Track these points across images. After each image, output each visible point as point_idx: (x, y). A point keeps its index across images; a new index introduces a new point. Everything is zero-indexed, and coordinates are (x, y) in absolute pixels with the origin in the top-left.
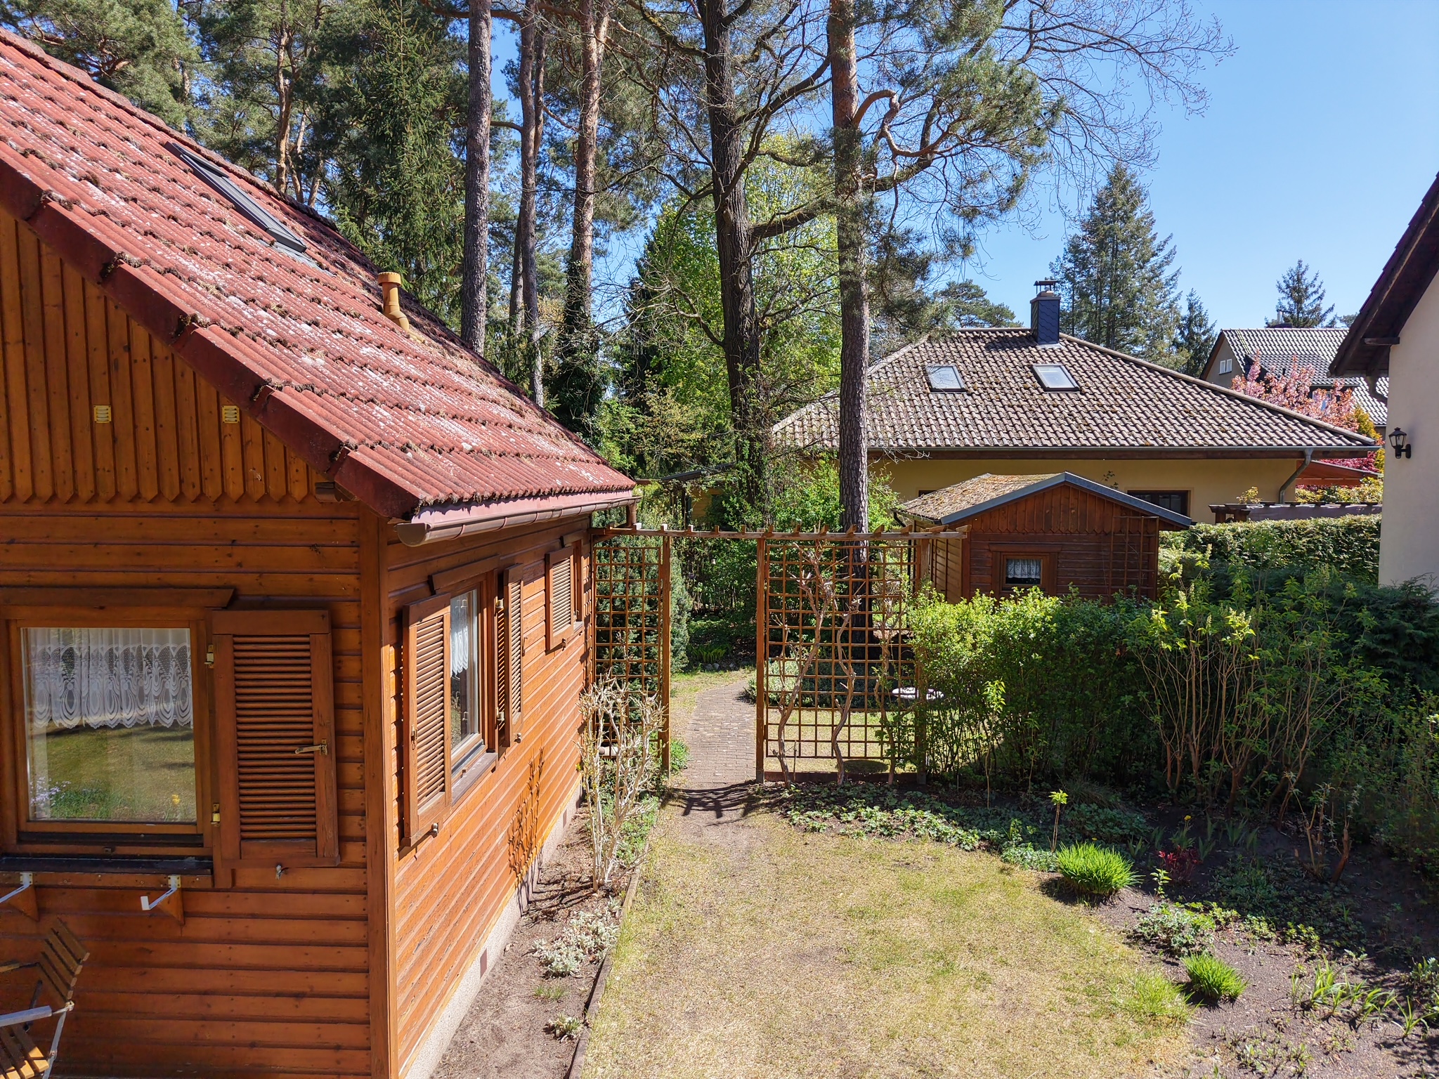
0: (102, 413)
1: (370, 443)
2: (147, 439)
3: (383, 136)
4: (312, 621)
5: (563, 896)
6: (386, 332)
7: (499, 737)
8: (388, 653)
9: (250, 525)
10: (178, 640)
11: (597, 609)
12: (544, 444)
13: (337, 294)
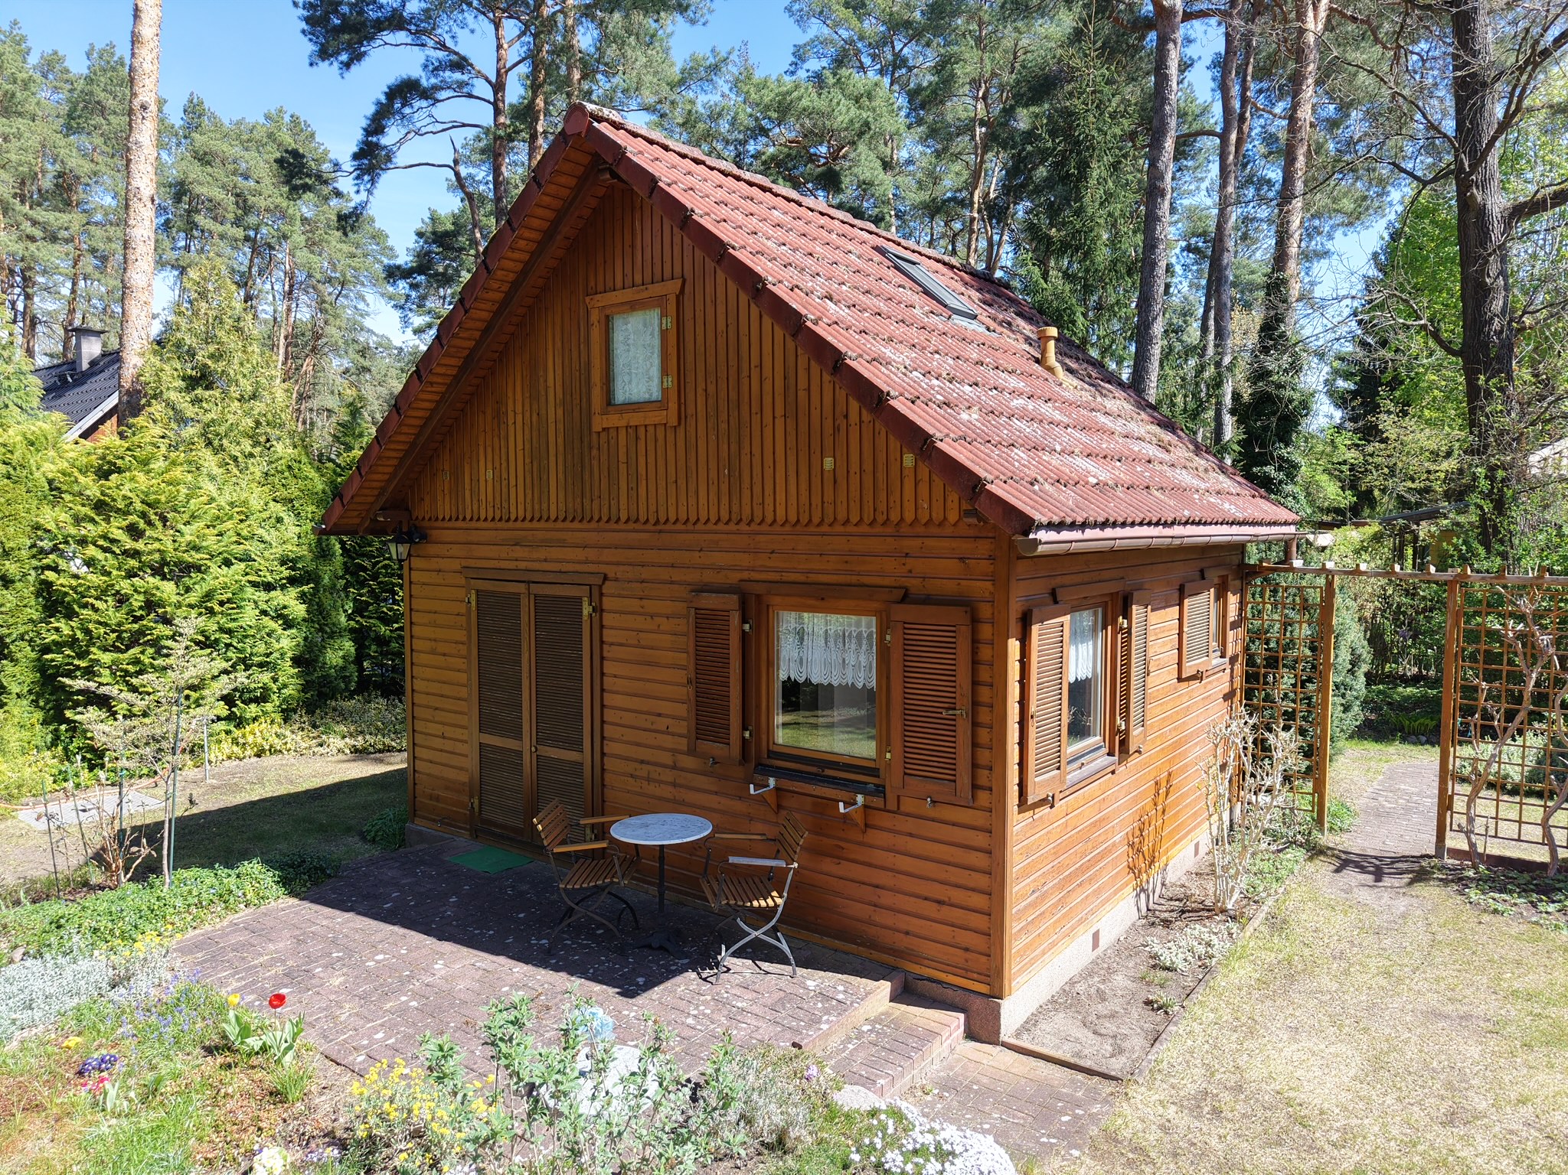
0: (828, 463)
1: (1003, 478)
2: (855, 479)
3: (1068, 175)
4: (958, 615)
5: (1183, 912)
6: (1040, 382)
7: (1120, 746)
8: (1014, 646)
9: (919, 541)
10: (869, 626)
11: (1247, 649)
12: (1185, 478)
13: (998, 354)
